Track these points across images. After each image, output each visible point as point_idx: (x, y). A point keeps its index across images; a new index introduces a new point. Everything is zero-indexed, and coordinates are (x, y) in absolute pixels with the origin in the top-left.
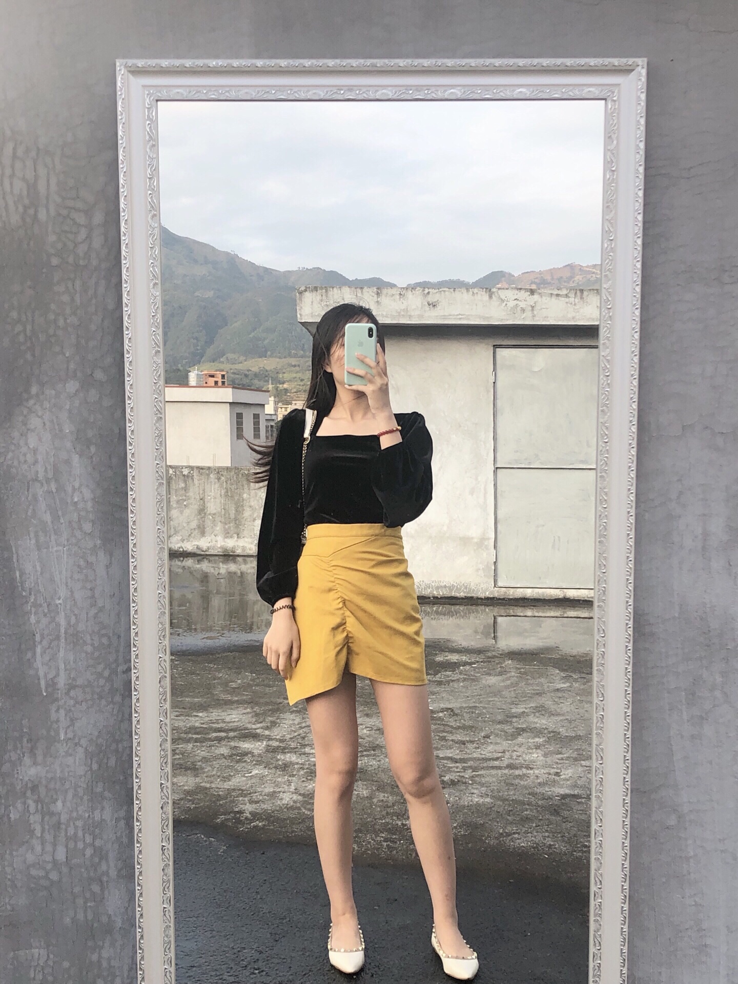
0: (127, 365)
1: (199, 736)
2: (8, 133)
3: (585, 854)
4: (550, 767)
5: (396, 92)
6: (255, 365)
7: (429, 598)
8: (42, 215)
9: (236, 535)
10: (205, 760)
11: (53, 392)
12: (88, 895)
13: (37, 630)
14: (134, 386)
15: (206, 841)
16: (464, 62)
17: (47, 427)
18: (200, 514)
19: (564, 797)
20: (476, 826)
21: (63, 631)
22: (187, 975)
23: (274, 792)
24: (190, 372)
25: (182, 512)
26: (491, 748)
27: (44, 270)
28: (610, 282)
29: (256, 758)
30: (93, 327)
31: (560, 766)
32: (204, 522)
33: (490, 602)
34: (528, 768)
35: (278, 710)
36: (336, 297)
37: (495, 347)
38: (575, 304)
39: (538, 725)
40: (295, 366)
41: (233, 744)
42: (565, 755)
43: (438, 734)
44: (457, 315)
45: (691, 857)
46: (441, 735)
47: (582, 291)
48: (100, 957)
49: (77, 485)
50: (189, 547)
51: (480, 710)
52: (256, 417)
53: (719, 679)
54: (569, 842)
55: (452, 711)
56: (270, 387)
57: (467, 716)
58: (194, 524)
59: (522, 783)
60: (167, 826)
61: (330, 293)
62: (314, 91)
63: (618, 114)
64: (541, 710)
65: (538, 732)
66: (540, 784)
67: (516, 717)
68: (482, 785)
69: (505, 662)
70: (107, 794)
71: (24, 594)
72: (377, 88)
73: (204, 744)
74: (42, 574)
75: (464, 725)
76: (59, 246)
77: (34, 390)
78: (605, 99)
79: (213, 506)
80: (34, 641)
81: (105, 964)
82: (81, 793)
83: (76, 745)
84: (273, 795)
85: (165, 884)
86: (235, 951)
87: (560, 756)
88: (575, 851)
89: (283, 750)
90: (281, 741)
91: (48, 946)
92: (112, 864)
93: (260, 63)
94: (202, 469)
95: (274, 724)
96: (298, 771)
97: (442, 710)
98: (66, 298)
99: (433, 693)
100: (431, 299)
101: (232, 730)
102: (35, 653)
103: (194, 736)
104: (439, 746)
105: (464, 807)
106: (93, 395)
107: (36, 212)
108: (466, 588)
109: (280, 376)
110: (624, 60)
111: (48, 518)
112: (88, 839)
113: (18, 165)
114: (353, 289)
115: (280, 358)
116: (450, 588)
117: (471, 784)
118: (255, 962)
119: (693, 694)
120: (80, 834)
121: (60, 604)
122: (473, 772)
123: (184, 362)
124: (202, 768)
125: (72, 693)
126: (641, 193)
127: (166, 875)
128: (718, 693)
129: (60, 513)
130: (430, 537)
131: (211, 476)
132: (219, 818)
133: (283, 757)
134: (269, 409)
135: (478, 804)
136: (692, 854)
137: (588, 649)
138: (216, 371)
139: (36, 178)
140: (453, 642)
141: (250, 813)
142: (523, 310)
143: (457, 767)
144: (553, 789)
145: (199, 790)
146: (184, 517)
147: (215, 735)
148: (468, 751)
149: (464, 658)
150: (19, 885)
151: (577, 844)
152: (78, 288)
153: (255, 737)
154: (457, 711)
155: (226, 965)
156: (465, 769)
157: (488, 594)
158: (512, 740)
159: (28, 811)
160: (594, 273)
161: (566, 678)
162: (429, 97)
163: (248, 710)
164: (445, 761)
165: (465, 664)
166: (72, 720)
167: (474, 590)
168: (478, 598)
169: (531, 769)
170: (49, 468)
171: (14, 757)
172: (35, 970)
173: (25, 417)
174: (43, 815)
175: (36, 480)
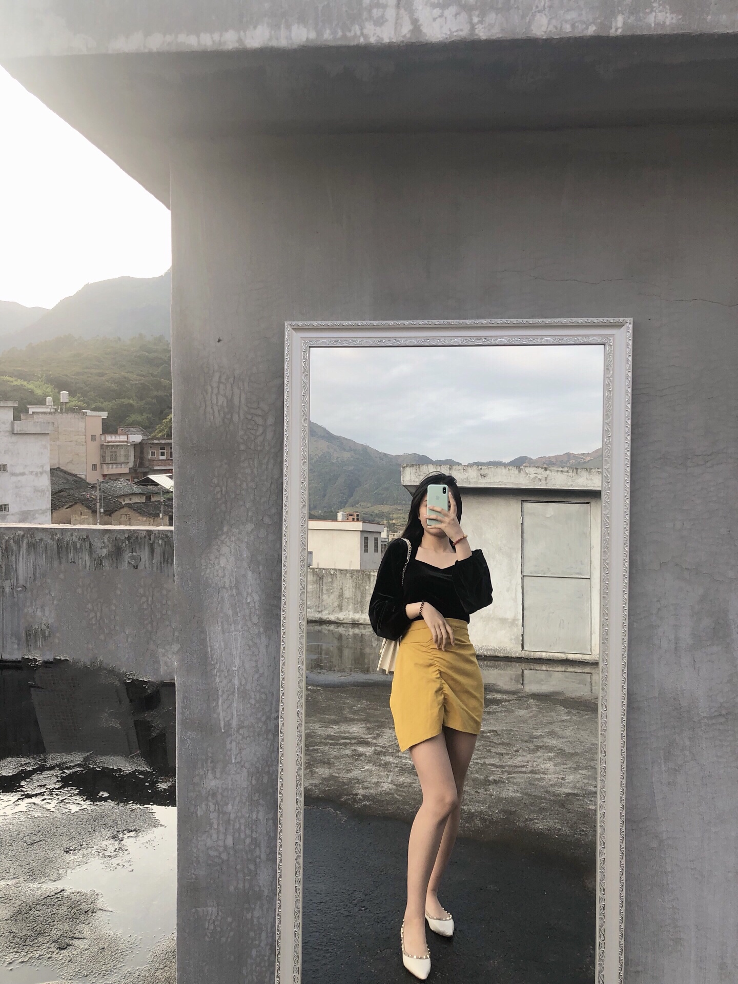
0: (284, 514)
1: (333, 742)
2: (216, 367)
3: (582, 836)
4: (559, 773)
5: (464, 341)
6: (377, 509)
7: (482, 656)
8: (236, 418)
9: (360, 612)
10: (336, 757)
11: (238, 530)
12: (246, 871)
13: (220, 687)
14: (288, 528)
16: (509, 321)
17: (232, 553)
18: (339, 598)
19: (568, 795)
20: (511, 813)
21: (236, 689)
22: (318, 908)
23: (378, 782)
24: (338, 512)
25: (329, 597)
26: (520, 758)
27: (236, 453)
28: (609, 464)
29: (367, 758)
30: (264, 489)
31: (565, 773)
32: (342, 603)
33: (519, 660)
34: (544, 773)
35: (382, 726)
36: (424, 470)
37: (523, 501)
38: (572, 477)
39: (550, 744)
40: (400, 510)
42: (568, 766)
44: (499, 482)
45: (669, 872)
47: (577, 469)
48: (252, 916)
49: (250, 592)
50: (332, 617)
52: (376, 539)
53: (687, 743)
54: (572, 827)
55: (496, 732)
56: (385, 522)
57: (505, 736)
58: (336, 604)
59: (540, 784)
60: (300, 828)
61: (421, 468)
62: (410, 340)
63: (613, 354)
64: (552, 734)
65: (550, 749)
66: (551, 785)
67: (536, 738)
68: (514, 784)
69: (529, 700)
70: (261, 801)
71: (213, 663)
72: (451, 338)
73: (336, 747)
74: (225, 649)
76: (245, 437)
77: (225, 529)
78: (604, 344)
79: (348, 593)
80: (218, 695)
81: (255, 921)
82: (244, 799)
83: (242, 766)
84: (377, 784)
85: (297, 869)
86: (349, 893)
87: (565, 766)
88: (576, 834)
89: (385, 754)
90: (383, 747)
91: (218, 906)
92: (263, 850)
93: (375, 323)
94: (342, 570)
95: (379, 736)
96: (395, 769)
97: (490, 731)
98: (248, 471)
100: (482, 472)
101: (354, 738)
102: (218, 703)
104: (486, 756)
106: (263, 533)
107: (232, 416)
108: (504, 650)
109: (391, 516)
110: (617, 319)
111: (230, 612)
112: (248, 832)
113: (222, 386)
114: (435, 466)
115: (391, 505)
116: (494, 650)
117: (507, 783)
118: (362, 901)
119: (669, 752)
120: (243, 828)
121: (236, 670)
123: (335, 506)
124: (334, 763)
125: (241, 731)
126: (630, 406)
127: (298, 863)
128: (687, 753)
129: (238, 610)
130: (482, 618)
131: (348, 575)
133: (384, 759)
134: (384, 535)
135: (512, 798)
136: (669, 870)
137: (582, 694)
138: (354, 512)
139: (232, 395)
142: (540, 480)
143: (498, 771)
144: (560, 789)
146: (330, 600)
147: (343, 741)
148: (505, 760)
150: (201, 860)
151: (577, 829)
152: (256, 465)
153: (367, 744)
154: (499, 733)
155: (343, 903)
156: (503, 772)
157: (517, 655)
158: (533, 754)
159: (209, 810)
160: (582, 458)
161: (568, 713)
162: (485, 343)
163: (363, 725)
164: (490, 767)
165: (506, 701)
166: (240, 750)
167: (509, 652)
168: (511, 657)
169: (546, 774)
170: (232, 580)
171: (202, 772)
172: (209, 922)
173: (219, 546)
174: (219, 813)
175: (224, 587)
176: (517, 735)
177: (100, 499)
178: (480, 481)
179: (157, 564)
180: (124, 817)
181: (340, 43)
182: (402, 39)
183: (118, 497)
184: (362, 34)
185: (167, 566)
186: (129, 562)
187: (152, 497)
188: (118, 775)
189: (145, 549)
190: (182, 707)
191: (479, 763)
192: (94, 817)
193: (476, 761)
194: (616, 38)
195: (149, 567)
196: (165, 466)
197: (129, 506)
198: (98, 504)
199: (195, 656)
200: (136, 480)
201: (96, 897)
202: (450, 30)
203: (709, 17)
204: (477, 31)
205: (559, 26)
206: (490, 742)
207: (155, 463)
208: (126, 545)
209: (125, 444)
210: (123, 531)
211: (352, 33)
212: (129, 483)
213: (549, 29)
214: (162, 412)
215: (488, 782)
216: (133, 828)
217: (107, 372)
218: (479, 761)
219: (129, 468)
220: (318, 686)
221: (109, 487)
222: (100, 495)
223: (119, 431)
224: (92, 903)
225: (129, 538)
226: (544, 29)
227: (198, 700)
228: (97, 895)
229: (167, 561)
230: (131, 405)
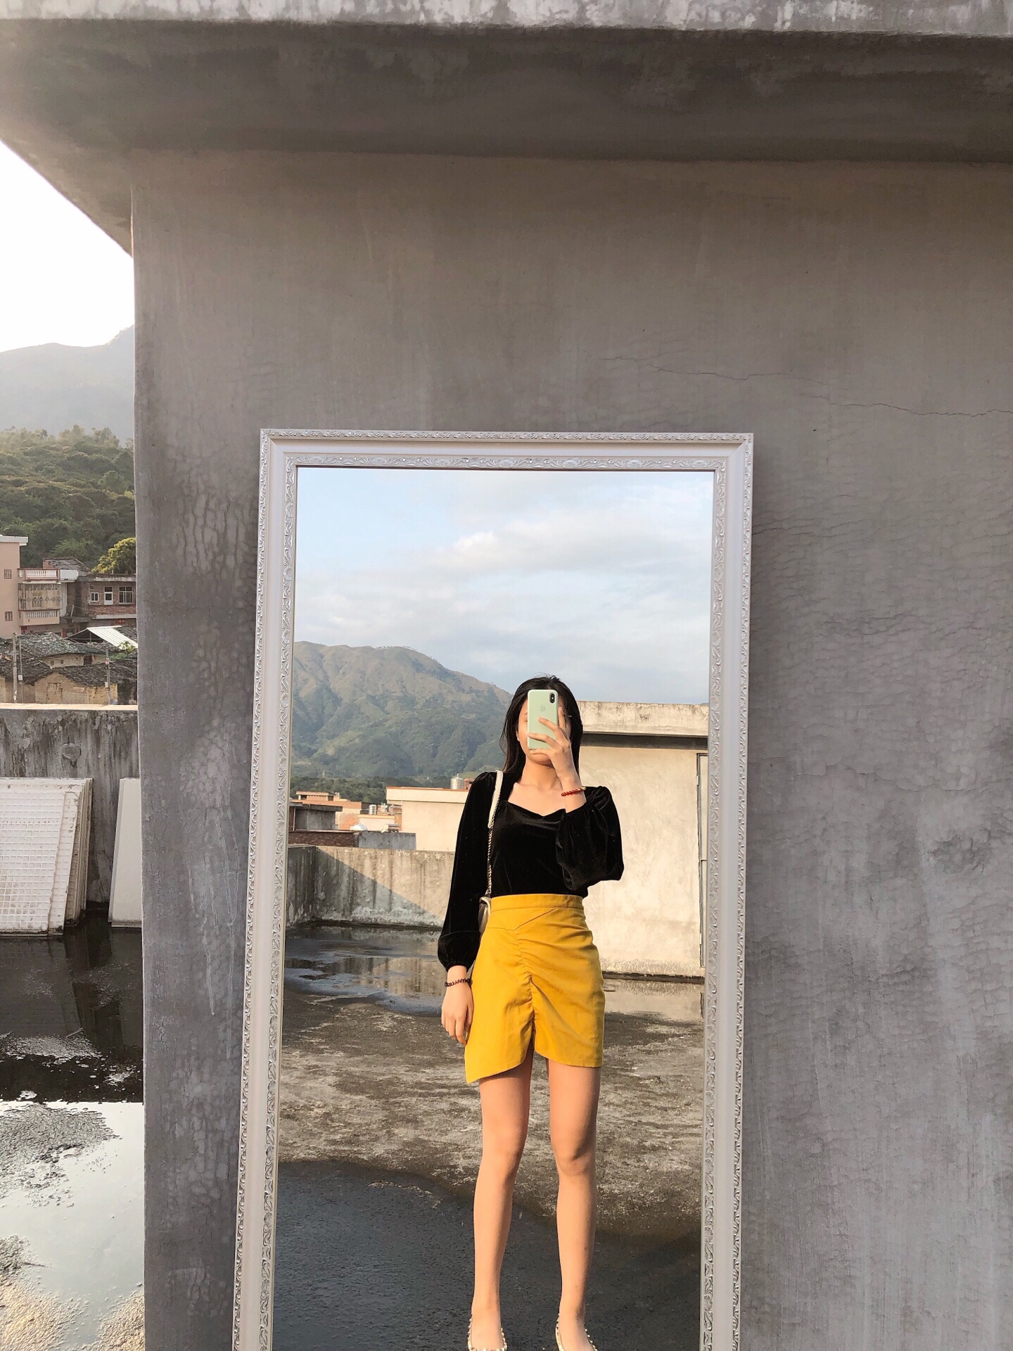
7: (643, 975)
13: (209, 952)
15: (421, 1194)
17: (226, 757)
21: (232, 952)
24: (453, 778)
26: (691, 1115)
27: (231, 613)
29: (472, 1115)
33: (697, 980)
37: (699, 755)
41: (452, 1100)
43: (643, 1100)
44: (666, 727)
46: (645, 1101)
51: (684, 1079)
57: (672, 1084)
63: (726, 484)
68: (682, 1152)
71: (197, 916)
74: (215, 897)
75: (668, 1092)
78: (714, 471)
80: (205, 962)
99: (641, 1061)
100: (642, 712)
101: (455, 1087)
102: (205, 974)
103: (420, 1091)
104: (642, 1112)
105: (662, 1173)
107: (225, 559)
108: (676, 967)
111: (223, 843)
113: (210, 515)
116: (662, 967)
117: (671, 1150)
121: (232, 927)
122: (673, 1138)
124: (422, 1121)
125: (239, 1013)
132: (435, 1171)
135: (677, 1172)
139: (226, 528)
140: (663, 1015)
141: (463, 1168)
143: (658, 1133)
145: (418, 1141)
149: (673, 1030)
150: (180, 1201)
154: (662, 1079)
156: (665, 1135)
157: (695, 974)
159: (193, 1128)
165: (674, 1036)
166: (238, 1040)
167: (683, 969)
168: (687, 977)
170: (226, 796)
171: (181, 1074)
172: (192, 1289)
173: (206, 747)
174: (207, 1132)
175: (213, 807)
176: (688, 1082)
177: (18, 662)
178: (640, 725)
179: (105, 758)
180: (59, 1127)
181: (389, 20)
182: (481, 19)
183: (43, 658)
184: (422, 8)
185: (120, 763)
186: (64, 758)
187: (93, 658)
188: (49, 1065)
189: (86, 738)
190: (154, 981)
191: (632, 1122)
192: (13, 1129)
193: (628, 1118)
194: (783, 36)
195: (93, 764)
196: (113, 614)
197: (61, 671)
198: (15, 669)
199: (172, 907)
200: (70, 635)
201: (19, 1246)
202: (550, 11)
203: (911, 11)
204: (588, 15)
205: (704, 14)
206: (649, 1092)
207: (98, 610)
208: (59, 732)
209: (54, 582)
210: (54, 712)
211: (409, 7)
212: (61, 638)
213: (690, 18)
214: (107, 538)
215: (644, 1149)
216: (72, 1143)
217: (27, 480)
218: (632, 1119)
219: (60, 618)
220: (410, 1015)
221: (31, 644)
222: (18, 656)
223: (45, 564)
224: (13, 1254)
225: (63, 723)
226: (683, 15)
227: (175, 969)
228: (20, 1242)
229: (120, 755)
230: (65, 528)
